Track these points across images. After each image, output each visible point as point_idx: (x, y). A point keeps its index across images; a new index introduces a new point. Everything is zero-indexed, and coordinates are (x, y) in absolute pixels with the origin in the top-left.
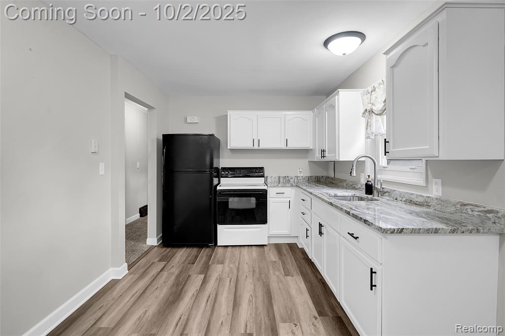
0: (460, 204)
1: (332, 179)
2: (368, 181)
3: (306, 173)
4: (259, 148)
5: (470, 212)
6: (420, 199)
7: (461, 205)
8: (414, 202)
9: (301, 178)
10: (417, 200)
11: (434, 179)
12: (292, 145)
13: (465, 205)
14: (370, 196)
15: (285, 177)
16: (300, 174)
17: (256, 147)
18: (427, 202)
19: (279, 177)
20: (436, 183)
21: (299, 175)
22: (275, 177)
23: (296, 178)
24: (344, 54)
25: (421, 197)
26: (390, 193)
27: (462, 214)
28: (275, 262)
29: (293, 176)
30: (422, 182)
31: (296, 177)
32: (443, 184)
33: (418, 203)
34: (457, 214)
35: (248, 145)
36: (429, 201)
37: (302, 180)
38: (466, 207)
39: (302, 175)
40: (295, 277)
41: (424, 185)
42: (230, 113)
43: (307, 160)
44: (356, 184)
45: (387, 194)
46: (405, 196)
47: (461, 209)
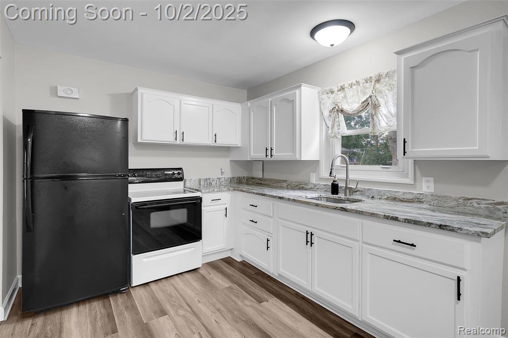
0: (463, 198)
1: (259, 179)
2: (334, 181)
3: (228, 174)
4: (182, 143)
5: (476, 205)
6: (407, 195)
7: (464, 200)
8: (399, 199)
9: (223, 179)
10: (404, 197)
11: (424, 178)
12: (221, 142)
13: (469, 199)
14: (335, 196)
15: (206, 179)
16: (222, 175)
17: (178, 142)
18: (418, 198)
19: (200, 180)
20: (428, 181)
21: (221, 177)
22: (195, 180)
23: (218, 180)
24: (332, 45)
25: (411, 195)
26: (363, 192)
27: (466, 207)
28: (230, 287)
29: (215, 177)
30: (409, 181)
31: (218, 178)
32: (435, 182)
33: (405, 200)
34: (459, 208)
35: (169, 138)
36: (421, 197)
37: (224, 182)
38: (470, 201)
39: (223, 176)
40: (270, 300)
41: (413, 183)
42: (140, 91)
43: (228, 160)
44: (306, 184)
45: (357, 193)
46: (387, 194)
47: (464, 202)
